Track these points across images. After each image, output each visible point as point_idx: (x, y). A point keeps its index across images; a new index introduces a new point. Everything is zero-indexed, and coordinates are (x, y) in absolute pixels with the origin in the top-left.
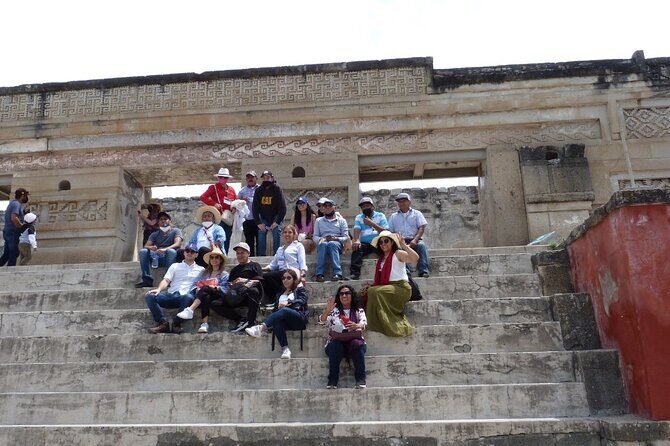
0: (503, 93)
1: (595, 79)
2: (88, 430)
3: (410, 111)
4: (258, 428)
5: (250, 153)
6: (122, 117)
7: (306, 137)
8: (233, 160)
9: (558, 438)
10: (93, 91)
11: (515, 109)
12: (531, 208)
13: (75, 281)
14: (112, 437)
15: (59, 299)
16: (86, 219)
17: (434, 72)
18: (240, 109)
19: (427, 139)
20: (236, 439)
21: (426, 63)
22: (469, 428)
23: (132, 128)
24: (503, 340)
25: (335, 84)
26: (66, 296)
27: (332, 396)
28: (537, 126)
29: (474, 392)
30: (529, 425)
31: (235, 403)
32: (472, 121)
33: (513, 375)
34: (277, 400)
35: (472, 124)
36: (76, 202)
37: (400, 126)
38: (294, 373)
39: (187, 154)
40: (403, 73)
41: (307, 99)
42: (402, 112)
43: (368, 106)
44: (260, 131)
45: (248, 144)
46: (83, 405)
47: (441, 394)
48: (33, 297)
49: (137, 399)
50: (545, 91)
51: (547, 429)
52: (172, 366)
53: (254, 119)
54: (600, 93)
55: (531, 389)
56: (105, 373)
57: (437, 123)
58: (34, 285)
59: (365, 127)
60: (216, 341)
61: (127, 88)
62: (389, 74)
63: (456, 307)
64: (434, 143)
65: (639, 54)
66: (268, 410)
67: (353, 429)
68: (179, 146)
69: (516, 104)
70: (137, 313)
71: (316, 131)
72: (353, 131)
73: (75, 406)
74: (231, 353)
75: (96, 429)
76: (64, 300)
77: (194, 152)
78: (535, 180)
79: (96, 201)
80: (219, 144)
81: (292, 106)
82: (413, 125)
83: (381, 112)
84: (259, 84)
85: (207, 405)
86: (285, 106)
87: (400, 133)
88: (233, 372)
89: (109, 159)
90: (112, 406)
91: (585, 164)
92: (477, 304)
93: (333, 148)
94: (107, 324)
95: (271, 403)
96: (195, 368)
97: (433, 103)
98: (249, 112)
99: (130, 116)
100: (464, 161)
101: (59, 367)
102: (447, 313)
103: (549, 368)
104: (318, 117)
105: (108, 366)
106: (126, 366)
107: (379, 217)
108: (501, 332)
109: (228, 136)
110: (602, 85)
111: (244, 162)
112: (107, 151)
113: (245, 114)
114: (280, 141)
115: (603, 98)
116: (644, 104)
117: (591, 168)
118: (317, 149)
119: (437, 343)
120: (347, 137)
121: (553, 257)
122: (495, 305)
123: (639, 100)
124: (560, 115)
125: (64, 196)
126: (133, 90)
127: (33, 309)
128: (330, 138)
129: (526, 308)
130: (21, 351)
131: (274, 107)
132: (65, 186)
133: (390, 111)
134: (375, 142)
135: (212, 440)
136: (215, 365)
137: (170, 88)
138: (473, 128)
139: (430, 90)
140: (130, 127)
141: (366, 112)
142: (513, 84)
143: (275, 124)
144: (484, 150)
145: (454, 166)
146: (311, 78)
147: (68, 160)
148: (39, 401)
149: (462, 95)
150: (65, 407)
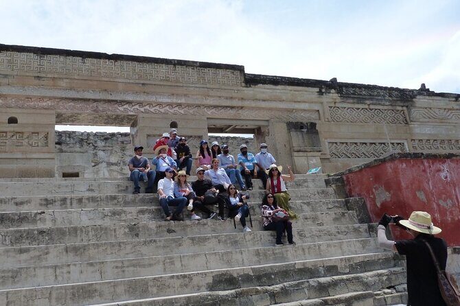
0: (278, 91)
1: (317, 90)
2: (173, 277)
3: (234, 95)
4: (262, 268)
5: (142, 109)
6: (56, 76)
7: (176, 104)
8: (132, 113)
9: (381, 261)
10: (32, 54)
11: (283, 100)
12: (296, 154)
13: (84, 189)
14: (187, 280)
15: (83, 201)
16: (31, 145)
17: (245, 74)
18: (137, 81)
19: (240, 111)
20: (252, 274)
21: (240, 69)
22: (349, 260)
23: (64, 85)
24: (336, 219)
25: (192, 73)
26: (88, 199)
27: (283, 250)
28: (291, 111)
29: (341, 244)
30: (370, 256)
31: (239, 256)
32: (263, 105)
33: (349, 235)
34: (259, 253)
35: (263, 106)
36: (22, 133)
37: (228, 103)
38: (256, 239)
39: (101, 106)
40: (229, 72)
41: (177, 81)
42: (229, 95)
43: (212, 89)
44: (150, 96)
45: (140, 104)
46: (155, 264)
47: (329, 246)
48: (64, 200)
49: (186, 258)
50: (297, 93)
51: (376, 258)
52: (193, 239)
53: (146, 89)
54: (319, 97)
55: (362, 241)
56: (154, 244)
57: (246, 104)
58: (53, 191)
59: (210, 102)
60: (205, 224)
61: (58, 56)
62: (221, 72)
63: (308, 204)
64: (245, 114)
65: (335, 79)
66: (255, 259)
67: (304, 264)
68: (95, 101)
69: (284, 98)
70: (147, 209)
71: (183, 101)
72: (203, 103)
73: (150, 265)
74: (214, 231)
75: (177, 276)
76: (87, 202)
77: (106, 106)
78: (297, 139)
79: (38, 133)
80: (122, 102)
81: (169, 83)
82: (235, 103)
83: (219, 94)
84: (147, 66)
85: (225, 259)
86: (165, 83)
87: (227, 107)
88: (225, 241)
89: (44, 104)
90: (172, 263)
91: (317, 133)
92: (317, 203)
93: (191, 111)
94: (129, 216)
95: (256, 255)
96: (205, 239)
97: (246, 92)
98: (143, 84)
99: (61, 76)
100: (251, 125)
101: (123, 243)
102: (305, 207)
103: (361, 232)
104: (185, 93)
105: (155, 241)
106: (166, 240)
107: (250, 156)
108: (334, 216)
109: (129, 98)
110: (321, 93)
111: (141, 115)
112: (42, 98)
113: (141, 85)
114: (160, 104)
115: (320, 100)
116: (337, 105)
117: (320, 135)
118: (182, 112)
119: (310, 222)
120: (199, 106)
121: (337, 180)
122: (324, 203)
123: (335, 103)
124: (303, 106)
125: (13, 127)
126: (62, 58)
127: (66, 208)
128: (189, 106)
129: (336, 205)
130: (84, 235)
131: (157, 83)
132: (13, 121)
133: (224, 94)
134: (214, 110)
135: (240, 276)
136: (215, 237)
137: (89, 61)
138: (263, 108)
139: (243, 84)
140: (63, 83)
141: (211, 93)
142: (283, 86)
143: (158, 94)
144: (267, 121)
145: (246, 127)
146: (179, 68)
147: (12, 102)
148: (126, 264)
149: (258, 90)
150: (144, 266)
